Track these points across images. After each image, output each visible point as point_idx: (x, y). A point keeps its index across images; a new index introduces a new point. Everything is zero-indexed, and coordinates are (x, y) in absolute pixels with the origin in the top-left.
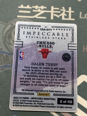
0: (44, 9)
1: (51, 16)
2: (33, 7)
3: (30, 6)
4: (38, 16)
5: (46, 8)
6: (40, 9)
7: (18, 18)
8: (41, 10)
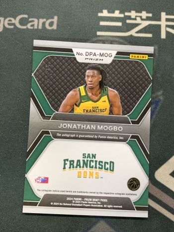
0: (147, 17)
1: (160, 32)
2: (127, 14)
3: (120, 13)
4: (137, 32)
5: (150, 15)
6: (141, 17)
7: (99, 36)
8: (142, 19)
